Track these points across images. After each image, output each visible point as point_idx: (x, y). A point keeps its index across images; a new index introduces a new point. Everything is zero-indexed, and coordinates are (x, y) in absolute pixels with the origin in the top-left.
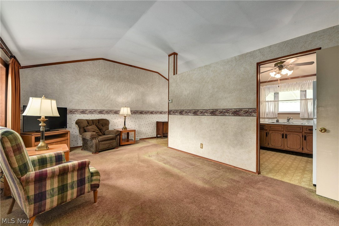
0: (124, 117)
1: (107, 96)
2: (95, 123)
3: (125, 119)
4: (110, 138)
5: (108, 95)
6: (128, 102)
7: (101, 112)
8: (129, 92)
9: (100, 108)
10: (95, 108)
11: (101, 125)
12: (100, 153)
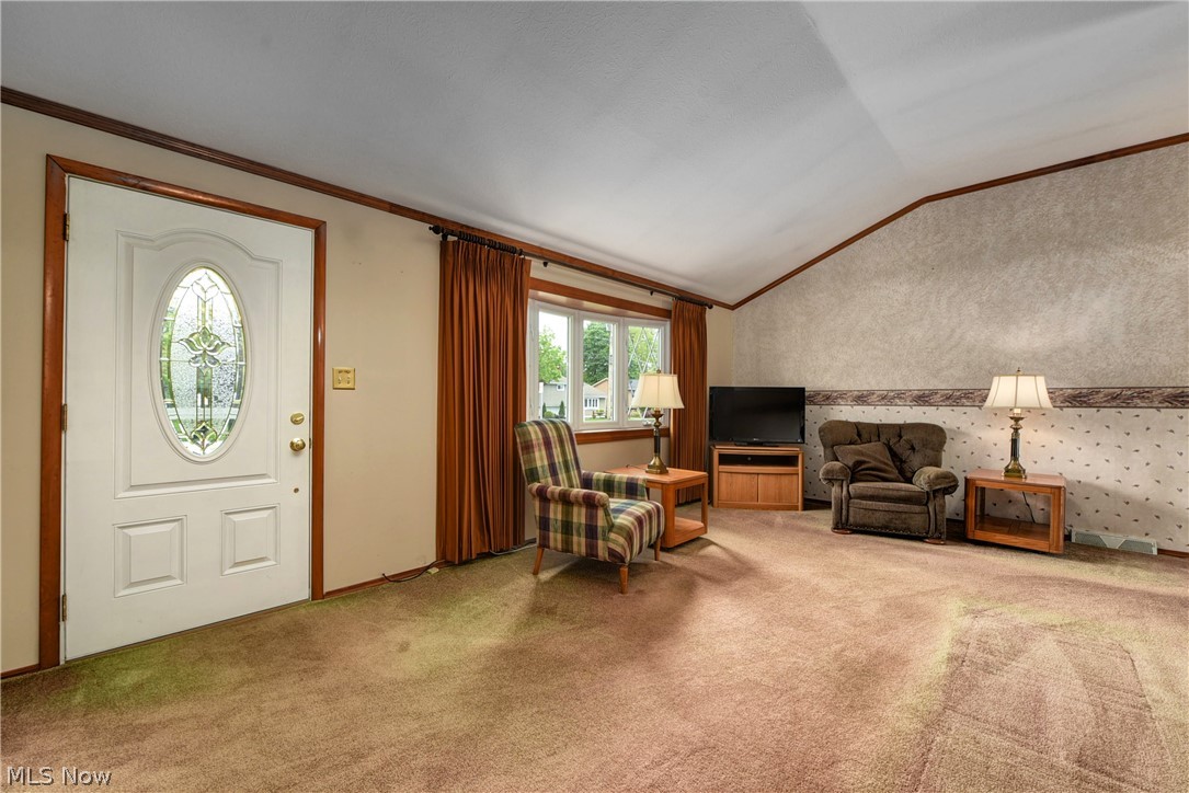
0: (1013, 422)
1: (949, 338)
2: (883, 439)
3: (1016, 430)
4: (895, 493)
5: (953, 330)
6: (1065, 348)
7: (923, 399)
8: (1075, 297)
9: (919, 384)
10: (900, 386)
11: (909, 446)
12: (853, 536)
